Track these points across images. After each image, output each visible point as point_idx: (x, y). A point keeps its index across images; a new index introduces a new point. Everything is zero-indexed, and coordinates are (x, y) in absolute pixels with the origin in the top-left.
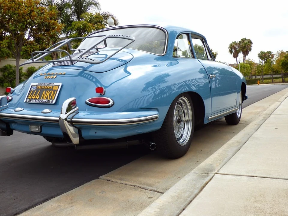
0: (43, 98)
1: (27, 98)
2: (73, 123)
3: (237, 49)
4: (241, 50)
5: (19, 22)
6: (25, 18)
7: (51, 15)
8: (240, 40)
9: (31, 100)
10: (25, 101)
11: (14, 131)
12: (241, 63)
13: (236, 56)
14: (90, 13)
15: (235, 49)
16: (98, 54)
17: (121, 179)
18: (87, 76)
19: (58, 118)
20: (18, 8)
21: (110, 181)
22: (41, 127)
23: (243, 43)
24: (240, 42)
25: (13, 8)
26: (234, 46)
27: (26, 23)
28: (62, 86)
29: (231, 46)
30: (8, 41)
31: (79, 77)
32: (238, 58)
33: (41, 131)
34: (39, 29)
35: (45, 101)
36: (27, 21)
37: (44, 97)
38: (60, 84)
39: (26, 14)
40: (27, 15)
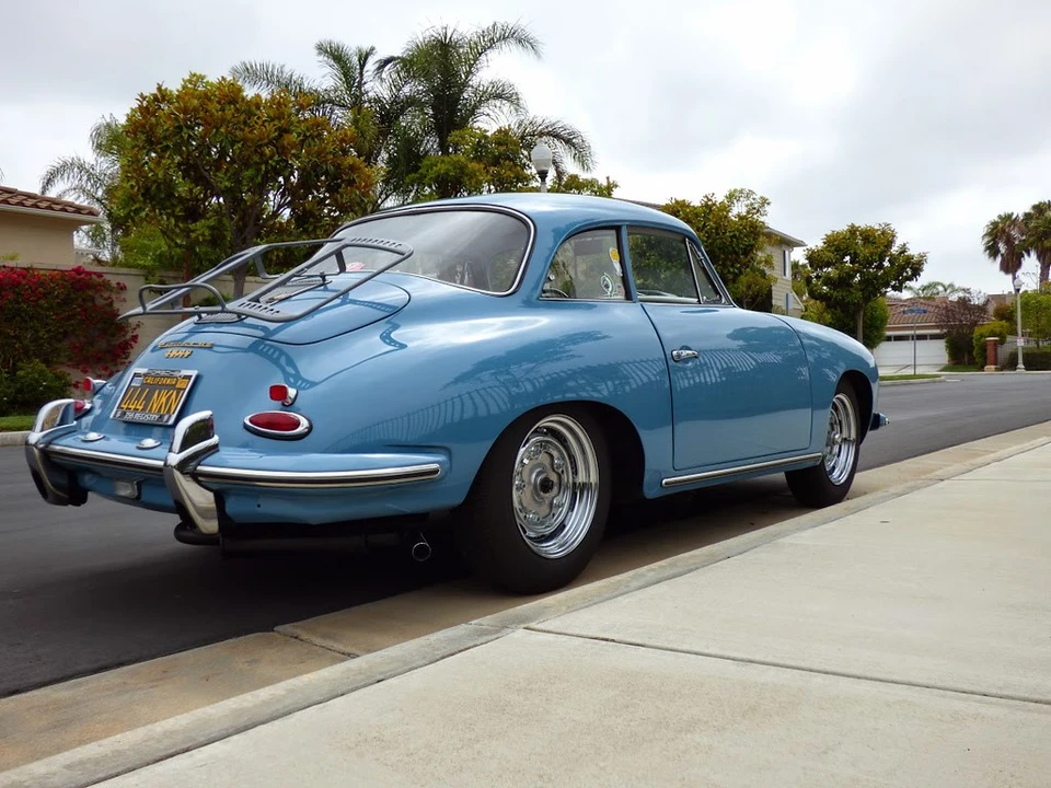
0: (150, 410)
1: (119, 407)
2: (200, 479)
3: (1017, 242)
4: (1031, 245)
5: (246, 164)
6: (262, 154)
7: (345, 141)
8: (1028, 209)
9: (125, 413)
10: (111, 416)
11: (90, 494)
12: (1026, 292)
13: (1011, 265)
14: (479, 128)
15: (1009, 242)
16: (326, 290)
17: (324, 636)
18: (270, 353)
19: (162, 463)
20: (245, 123)
21: (296, 638)
22: (139, 485)
23: (1037, 218)
24: (1028, 216)
25: (229, 122)
26: (1003, 231)
27: (263, 167)
28: (198, 377)
29: (993, 230)
30: (212, 222)
31: (251, 354)
32: (1019, 273)
33: (138, 498)
34: (307, 184)
35: (153, 417)
36: (267, 163)
37: (155, 406)
38: (194, 373)
39: (266, 141)
40: (270, 142)
